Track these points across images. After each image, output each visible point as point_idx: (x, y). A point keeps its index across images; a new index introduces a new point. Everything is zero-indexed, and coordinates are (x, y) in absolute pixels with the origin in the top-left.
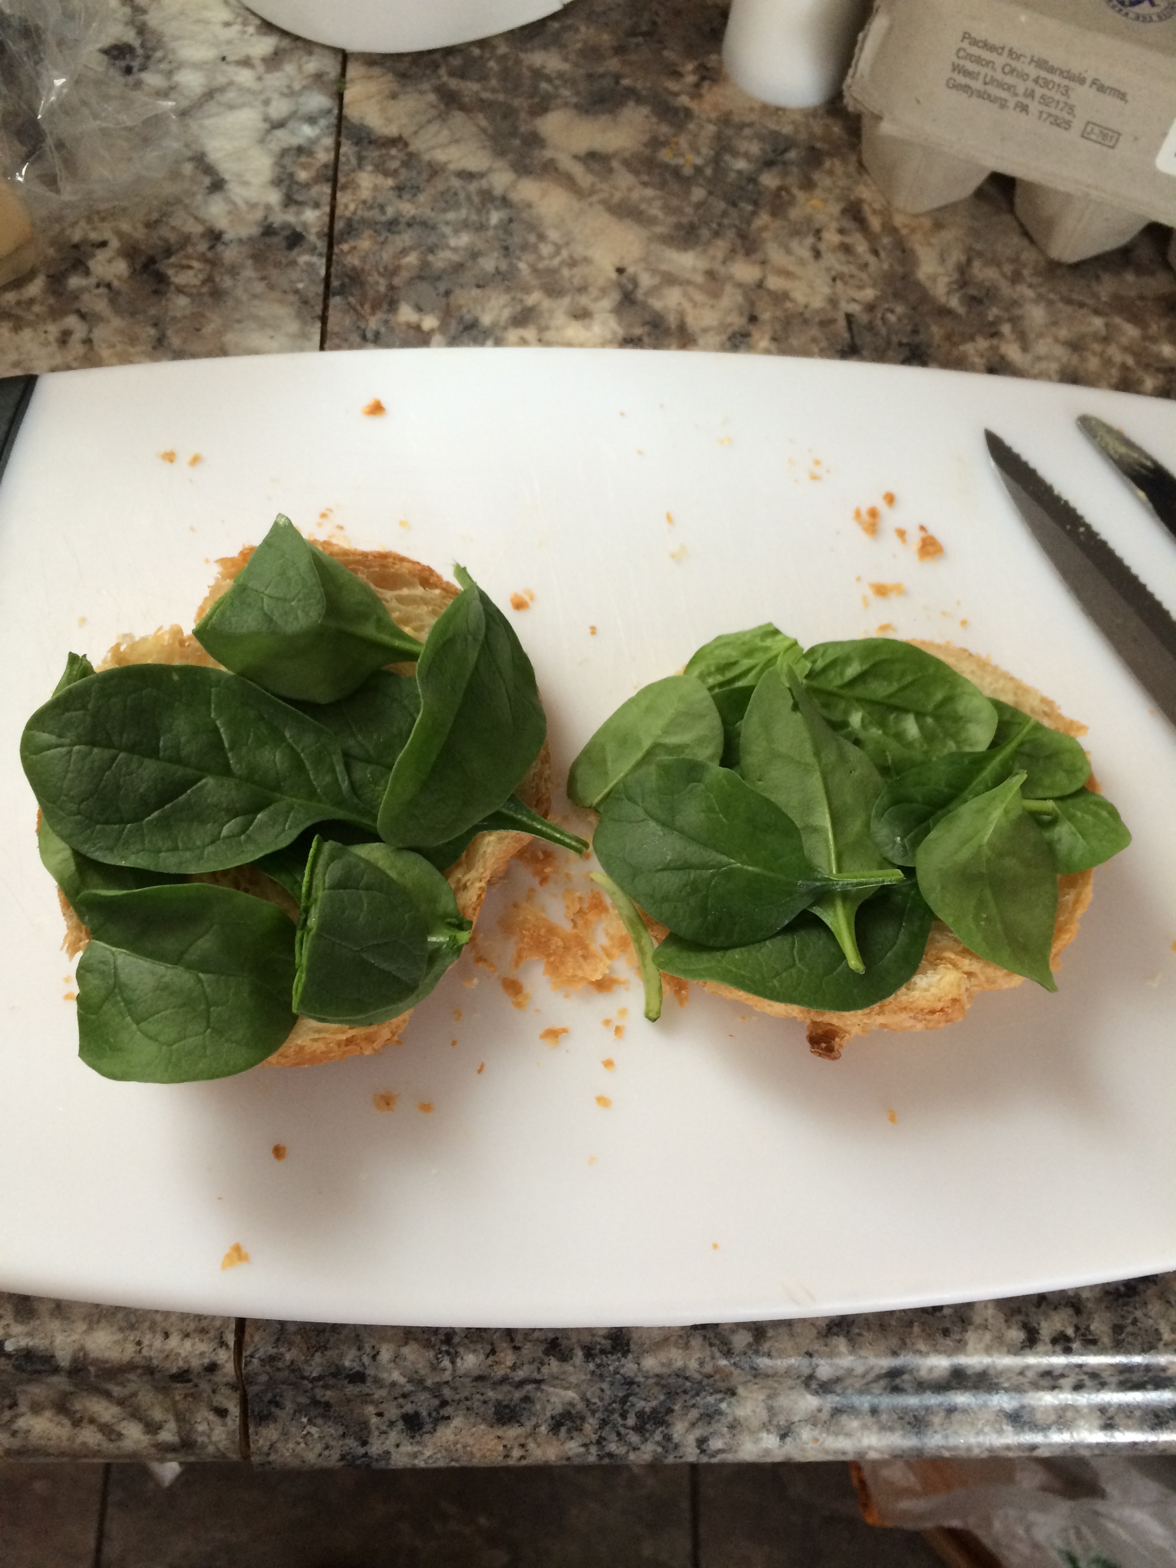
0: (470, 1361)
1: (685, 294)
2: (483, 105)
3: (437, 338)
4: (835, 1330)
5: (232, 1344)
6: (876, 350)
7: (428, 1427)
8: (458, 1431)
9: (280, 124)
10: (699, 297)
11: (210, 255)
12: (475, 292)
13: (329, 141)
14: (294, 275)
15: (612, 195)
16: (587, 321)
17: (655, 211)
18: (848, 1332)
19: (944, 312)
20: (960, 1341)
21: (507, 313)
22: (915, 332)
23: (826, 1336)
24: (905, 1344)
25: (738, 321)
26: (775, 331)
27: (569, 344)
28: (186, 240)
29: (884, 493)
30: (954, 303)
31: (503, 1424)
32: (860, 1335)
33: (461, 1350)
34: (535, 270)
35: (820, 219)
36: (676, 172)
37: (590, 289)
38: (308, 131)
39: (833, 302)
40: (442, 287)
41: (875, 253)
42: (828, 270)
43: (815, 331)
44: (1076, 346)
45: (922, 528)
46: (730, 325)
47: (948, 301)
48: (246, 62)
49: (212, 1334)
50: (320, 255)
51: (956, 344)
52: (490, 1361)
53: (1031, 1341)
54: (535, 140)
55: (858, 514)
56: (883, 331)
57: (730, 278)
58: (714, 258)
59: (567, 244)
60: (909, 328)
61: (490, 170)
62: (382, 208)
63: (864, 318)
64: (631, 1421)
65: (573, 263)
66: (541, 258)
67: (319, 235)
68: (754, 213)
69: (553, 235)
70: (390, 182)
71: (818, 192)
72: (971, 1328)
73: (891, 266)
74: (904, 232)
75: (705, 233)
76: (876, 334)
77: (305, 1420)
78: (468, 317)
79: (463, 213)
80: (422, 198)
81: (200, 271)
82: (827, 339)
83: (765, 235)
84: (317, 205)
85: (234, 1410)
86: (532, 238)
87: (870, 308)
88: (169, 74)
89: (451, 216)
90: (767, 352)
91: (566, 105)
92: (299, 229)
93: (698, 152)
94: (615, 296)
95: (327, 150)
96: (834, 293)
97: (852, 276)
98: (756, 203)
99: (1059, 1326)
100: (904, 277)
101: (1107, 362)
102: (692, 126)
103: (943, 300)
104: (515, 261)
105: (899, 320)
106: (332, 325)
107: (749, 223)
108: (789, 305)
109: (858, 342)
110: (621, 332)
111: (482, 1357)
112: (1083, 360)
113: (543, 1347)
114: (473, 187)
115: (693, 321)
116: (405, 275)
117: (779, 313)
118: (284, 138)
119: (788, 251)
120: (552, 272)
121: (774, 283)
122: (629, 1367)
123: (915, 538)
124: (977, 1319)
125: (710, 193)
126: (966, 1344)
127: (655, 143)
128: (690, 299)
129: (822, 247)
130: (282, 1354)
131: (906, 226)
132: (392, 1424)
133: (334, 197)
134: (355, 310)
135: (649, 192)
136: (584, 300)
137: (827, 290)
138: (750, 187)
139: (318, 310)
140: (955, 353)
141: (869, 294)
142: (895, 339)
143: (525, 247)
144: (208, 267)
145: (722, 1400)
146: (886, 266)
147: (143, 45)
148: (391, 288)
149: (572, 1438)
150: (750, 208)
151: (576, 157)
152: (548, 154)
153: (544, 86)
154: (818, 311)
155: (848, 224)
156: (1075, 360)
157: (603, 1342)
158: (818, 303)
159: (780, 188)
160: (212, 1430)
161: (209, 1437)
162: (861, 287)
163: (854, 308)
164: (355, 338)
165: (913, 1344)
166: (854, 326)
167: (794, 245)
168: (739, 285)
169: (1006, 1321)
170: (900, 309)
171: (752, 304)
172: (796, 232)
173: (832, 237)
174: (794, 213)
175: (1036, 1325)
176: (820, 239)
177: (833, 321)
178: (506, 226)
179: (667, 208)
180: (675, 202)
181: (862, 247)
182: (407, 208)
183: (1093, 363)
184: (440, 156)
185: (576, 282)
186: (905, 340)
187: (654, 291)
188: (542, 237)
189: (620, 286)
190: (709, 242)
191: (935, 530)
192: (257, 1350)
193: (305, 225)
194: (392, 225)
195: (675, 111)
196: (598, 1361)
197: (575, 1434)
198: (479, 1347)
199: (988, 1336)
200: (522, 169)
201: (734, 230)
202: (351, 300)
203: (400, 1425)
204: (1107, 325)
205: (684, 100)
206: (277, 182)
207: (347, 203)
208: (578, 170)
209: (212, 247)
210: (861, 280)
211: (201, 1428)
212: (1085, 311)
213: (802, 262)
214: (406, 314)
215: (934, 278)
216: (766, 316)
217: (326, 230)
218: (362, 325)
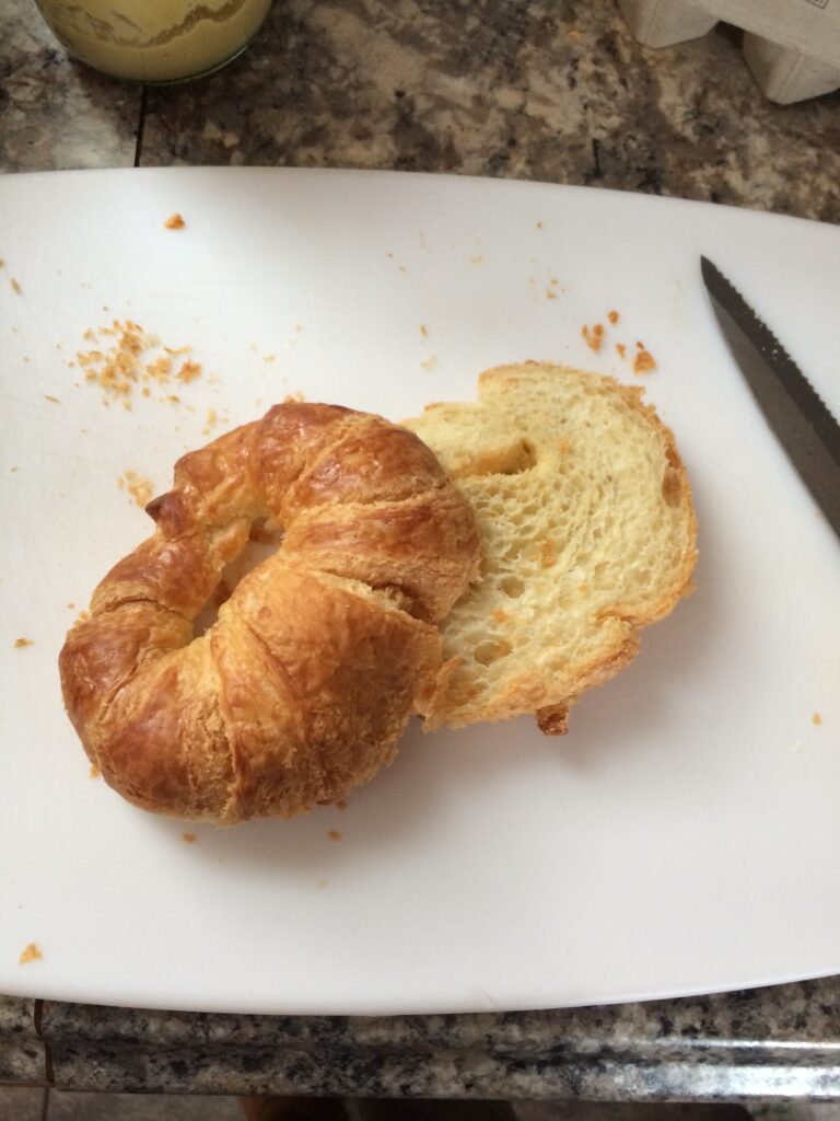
0: (220, 1032)
1: (455, 118)
3: (237, 155)
4: (510, 1018)
5: (32, 1014)
6: (616, 174)
7: (191, 1072)
8: (214, 1075)
10: (467, 121)
11: (44, 74)
12: (272, 111)
14: (116, 92)
15: (397, 23)
16: (367, 141)
17: (434, 38)
18: (521, 1020)
19: (680, 140)
20: (609, 1030)
21: (298, 132)
22: (652, 158)
23: (503, 1023)
24: (565, 1030)
25: (498, 144)
26: (531, 155)
27: (351, 165)
28: (24, 59)
29: (609, 312)
30: (688, 132)
31: (250, 1071)
32: (530, 1023)
33: (213, 1026)
34: (325, 92)
35: (578, 49)
37: (373, 111)
39: (583, 128)
40: (244, 105)
41: (623, 82)
42: (582, 98)
43: (565, 156)
44: (790, 175)
45: (640, 345)
46: (493, 147)
47: (683, 130)
49: (17, 1006)
51: (687, 171)
52: (236, 1033)
53: (667, 1029)
55: (585, 331)
56: (625, 157)
57: (494, 103)
58: (482, 84)
59: (355, 68)
60: (647, 154)
63: (608, 145)
64: (350, 1072)
65: (358, 86)
66: (331, 81)
68: (520, 42)
69: (343, 59)
71: (578, 24)
72: (619, 1020)
73: (636, 95)
74: (651, 63)
75: (476, 60)
76: (618, 160)
77: (95, 1063)
78: (265, 136)
81: (35, 88)
82: (576, 164)
83: (528, 63)
85: (41, 1054)
86: (324, 62)
87: (615, 134)
90: (522, 176)
94: (393, 119)
96: (585, 120)
97: (602, 104)
98: (523, 33)
99: (688, 1021)
100: (647, 106)
101: (816, 191)
103: (679, 128)
104: (307, 83)
105: (640, 146)
106: (146, 142)
107: (515, 52)
108: (544, 130)
109: (602, 167)
110: (396, 153)
111: (229, 1031)
112: (796, 187)
113: (277, 1026)
115: (460, 145)
116: (212, 95)
117: (535, 138)
119: (548, 80)
120: (340, 94)
121: (533, 109)
122: (346, 1040)
123: (632, 352)
124: (625, 1014)
125: (484, 22)
126: (614, 1032)
128: (459, 124)
129: (578, 76)
130: (72, 1024)
131: (652, 58)
132: (163, 1068)
134: (166, 126)
135: (430, 20)
136: (366, 122)
137: (578, 117)
138: (519, 17)
139: (136, 125)
140: (685, 178)
141: (615, 121)
142: (634, 165)
143: (318, 70)
144: (42, 84)
145: (420, 1061)
146: (632, 96)
148: (199, 107)
149: (303, 1082)
150: (517, 37)
154: (570, 137)
155: (601, 55)
156: (788, 187)
157: (326, 1022)
158: (569, 129)
159: (546, 19)
160: (25, 1066)
161: (23, 1070)
162: (608, 115)
163: (601, 135)
164: (165, 154)
165: (572, 1031)
166: (600, 154)
167: (554, 73)
168: (502, 110)
169: (648, 1015)
170: (640, 137)
171: (512, 128)
172: (555, 62)
173: (587, 67)
174: (556, 44)
175: (670, 1019)
176: (576, 68)
177: (581, 147)
178: (302, 50)
179: (445, 36)
180: (452, 30)
181: (612, 77)
183: (804, 191)
185: (361, 104)
186: (642, 166)
187: (429, 114)
188: (333, 61)
189: (397, 108)
190: (479, 70)
191: (649, 347)
192: (52, 1020)
196: (321, 1036)
197: (305, 1080)
198: (227, 1023)
199: (632, 1027)
201: (501, 58)
202: (164, 117)
203: (169, 1069)
204: (819, 156)
209: (46, 66)
210: (610, 108)
211: (17, 1064)
212: (801, 142)
213: (559, 90)
214: (211, 131)
215: (672, 108)
216: (523, 140)
218: (172, 141)
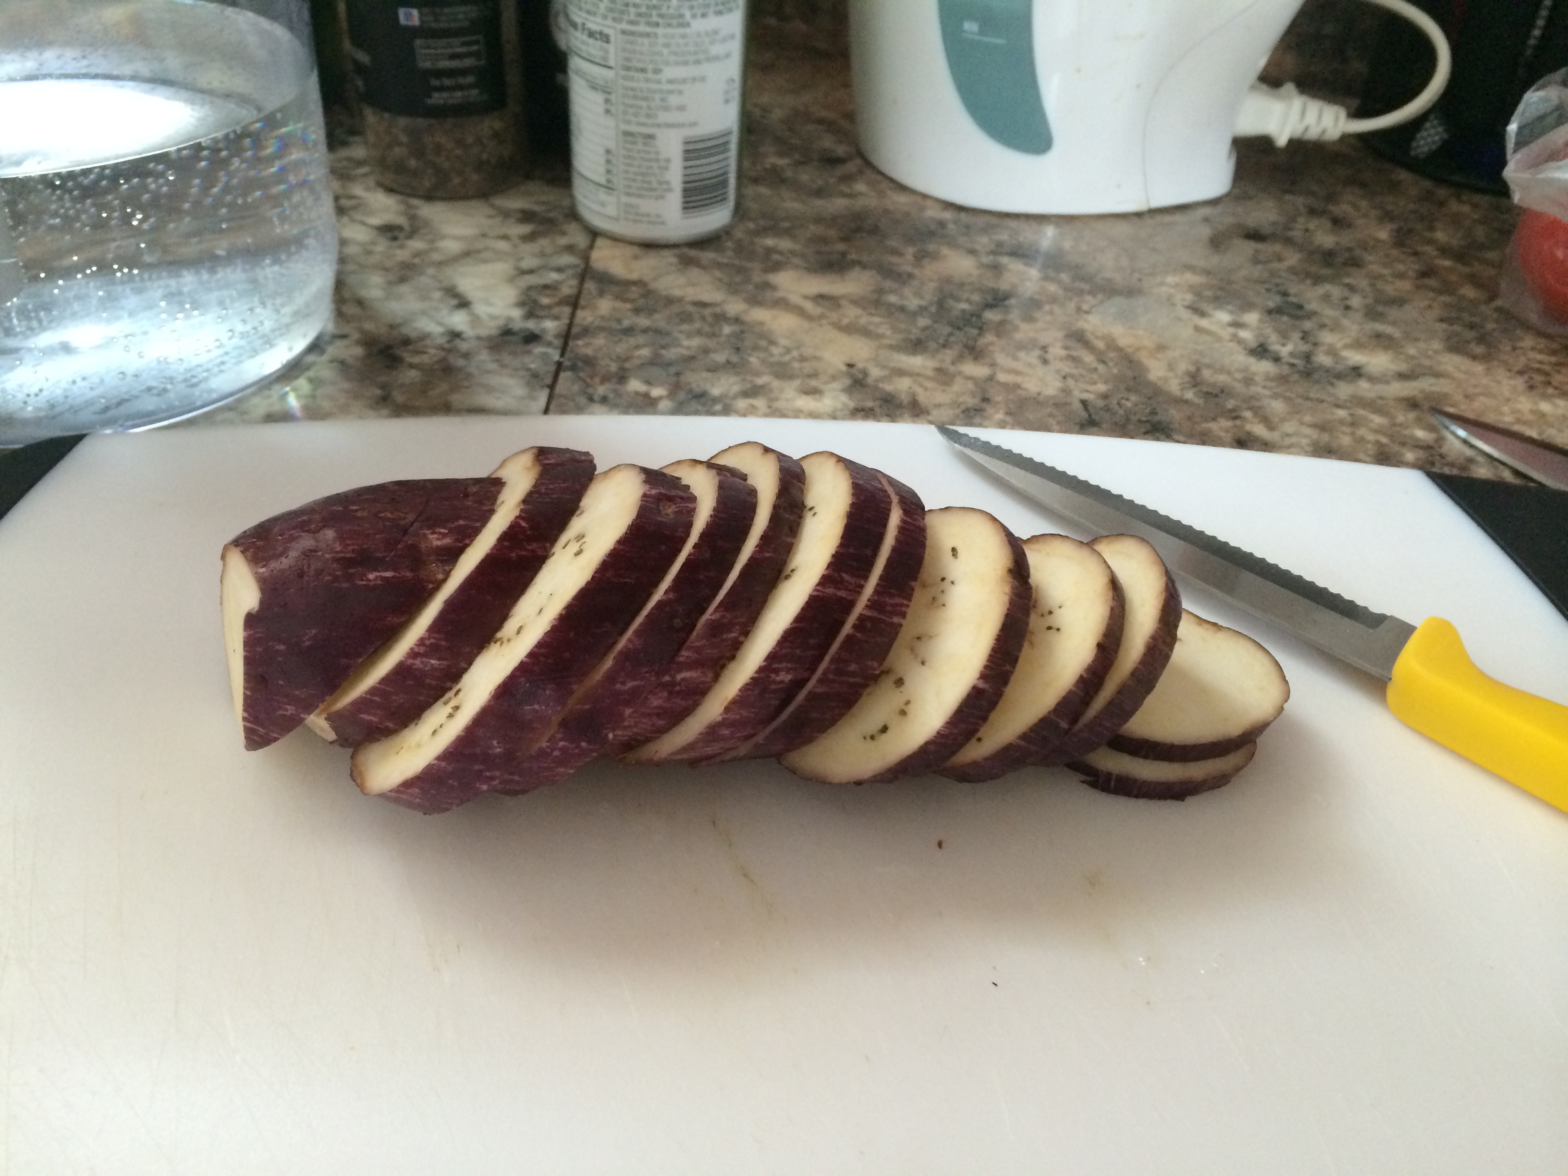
1: (916, 382)
2: (719, 266)
3: (664, 406)
6: (1115, 423)
9: (531, 272)
10: (930, 384)
11: (447, 346)
12: (705, 374)
13: (574, 282)
14: (527, 359)
15: (840, 320)
16: (817, 396)
17: (885, 330)
19: (1180, 402)
21: (736, 389)
22: (1153, 413)
25: (969, 401)
26: (1009, 409)
27: (797, 414)
28: (426, 336)
30: (1190, 396)
34: (765, 363)
35: (1045, 338)
36: (902, 309)
37: (820, 376)
38: (554, 276)
39: (1066, 391)
40: (672, 370)
41: (1103, 362)
42: (1058, 371)
43: (1050, 410)
44: (1323, 428)
46: (962, 403)
47: (1183, 395)
48: (505, 237)
50: (556, 348)
51: (1199, 423)
54: (767, 286)
56: (1121, 412)
57: (960, 373)
58: (942, 360)
59: (798, 348)
60: (1147, 410)
61: (724, 302)
62: (619, 321)
63: (1099, 403)
65: (803, 359)
66: (772, 355)
67: (557, 336)
68: (980, 335)
69: (783, 342)
70: (628, 306)
71: (1040, 324)
73: (1120, 371)
74: (1129, 350)
75: (932, 345)
76: (1114, 414)
78: (697, 390)
79: (697, 325)
80: (657, 316)
81: (435, 355)
82: (1064, 417)
83: (991, 348)
84: (556, 318)
86: (763, 343)
87: (1105, 396)
88: (432, 241)
89: (685, 327)
91: (797, 267)
92: (537, 332)
93: (922, 297)
94: (845, 382)
95: (571, 287)
96: (1067, 386)
97: (1082, 376)
98: (980, 329)
100: (1135, 378)
101: (1362, 440)
102: (915, 283)
103: (1178, 394)
104: (746, 357)
105: (1136, 405)
106: (560, 388)
107: (975, 340)
109: (1096, 418)
110: (852, 404)
112: (1334, 437)
114: (707, 312)
115: (923, 398)
116: (637, 362)
117: (1012, 397)
118: (532, 280)
119: (1015, 358)
120: (783, 365)
121: (1004, 378)
125: (936, 322)
127: (881, 291)
128: (922, 385)
129: (1049, 356)
131: (1130, 347)
133: (573, 315)
134: (584, 381)
135: (876, 320)
136: (814, 383)
137: (1058, 384)
138: (974, 319)
139: (549, 381)
140: (1198, 428)
141: (1102, 388)
142: (1134, 418)
143: (756, 348)
144: (443, 353)
146: (1115, 371)
147: (412, 226)
148: (622, 369)
150: (975, 332)
151: (806, 297)
152: (779, 294)
153: (776, 257)
154: (1052, 397)
155: (1073, 344)
156: (1325, 437)
158: (1050, 392)
159: (1004, 321)
162: (1092, 383)
163: (1088, 396)
164: (582, 400)
166: (1089, 408)
167: (1022, 355)
168: (970, 379)
170: (1134, 398)
171: (984, 390)
172: (1021, 348)
174: (1018, 336)
176: (1046, 352)
177: (1068, 404)
178: (739, 336)
179: (895, 330)
180: (902, 326)
181: (1089, 358)
182: (643, 321)
183: (1346, 440)
184: (677, 292)
185: (807, 371)
186: (1144, 419)
187: (882, 379)
188: (772, 342)
189: (851, 376)
190: (937, 351)
193: (543, 330)
194: (629, 331)
195: (900, 275)
200: (754, 301)
201: (960, 344)
202: (581, 374)
204: (1352, 415)
205: (909, 269)
206: (521, 304)
207: (585, 317)
208: (809, 306)
209: (450, 342)
210: (1092, 379)
212: (1324, 405)
213: (1030, 366)
214: (635, 385)
215: (1165, 380)
216: (999, 399)
217: (564, 333)
218: (590, 390)
